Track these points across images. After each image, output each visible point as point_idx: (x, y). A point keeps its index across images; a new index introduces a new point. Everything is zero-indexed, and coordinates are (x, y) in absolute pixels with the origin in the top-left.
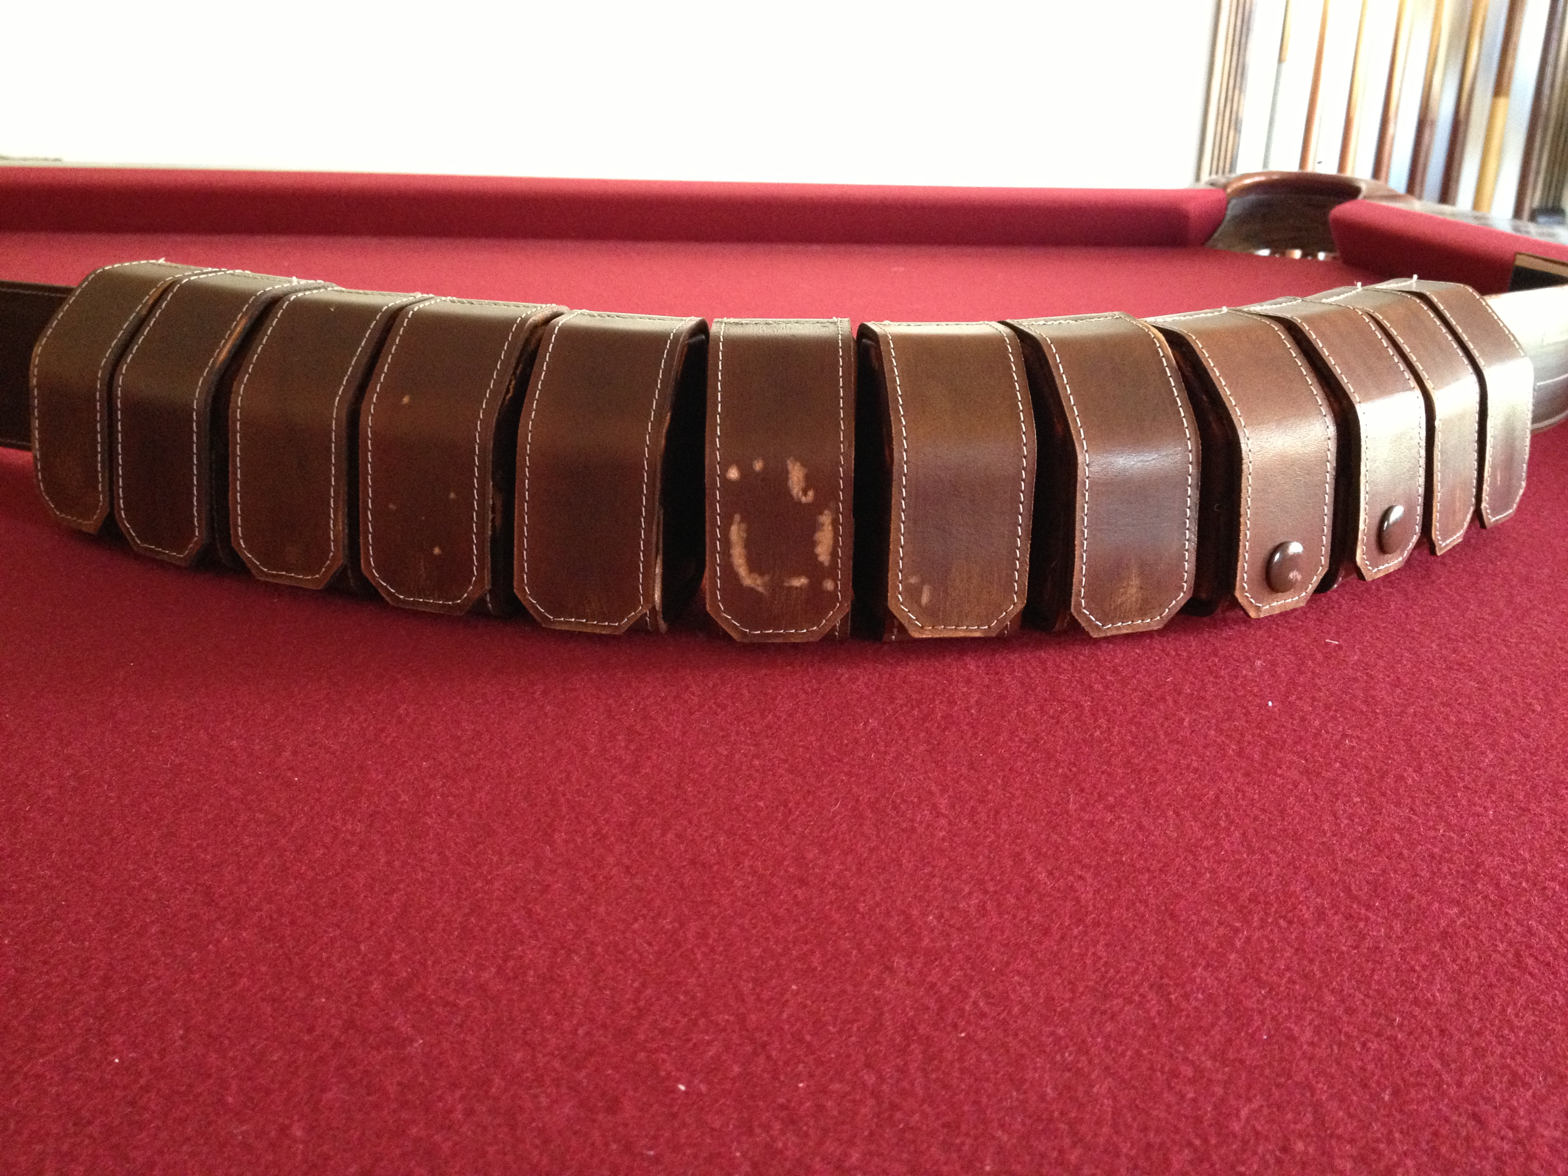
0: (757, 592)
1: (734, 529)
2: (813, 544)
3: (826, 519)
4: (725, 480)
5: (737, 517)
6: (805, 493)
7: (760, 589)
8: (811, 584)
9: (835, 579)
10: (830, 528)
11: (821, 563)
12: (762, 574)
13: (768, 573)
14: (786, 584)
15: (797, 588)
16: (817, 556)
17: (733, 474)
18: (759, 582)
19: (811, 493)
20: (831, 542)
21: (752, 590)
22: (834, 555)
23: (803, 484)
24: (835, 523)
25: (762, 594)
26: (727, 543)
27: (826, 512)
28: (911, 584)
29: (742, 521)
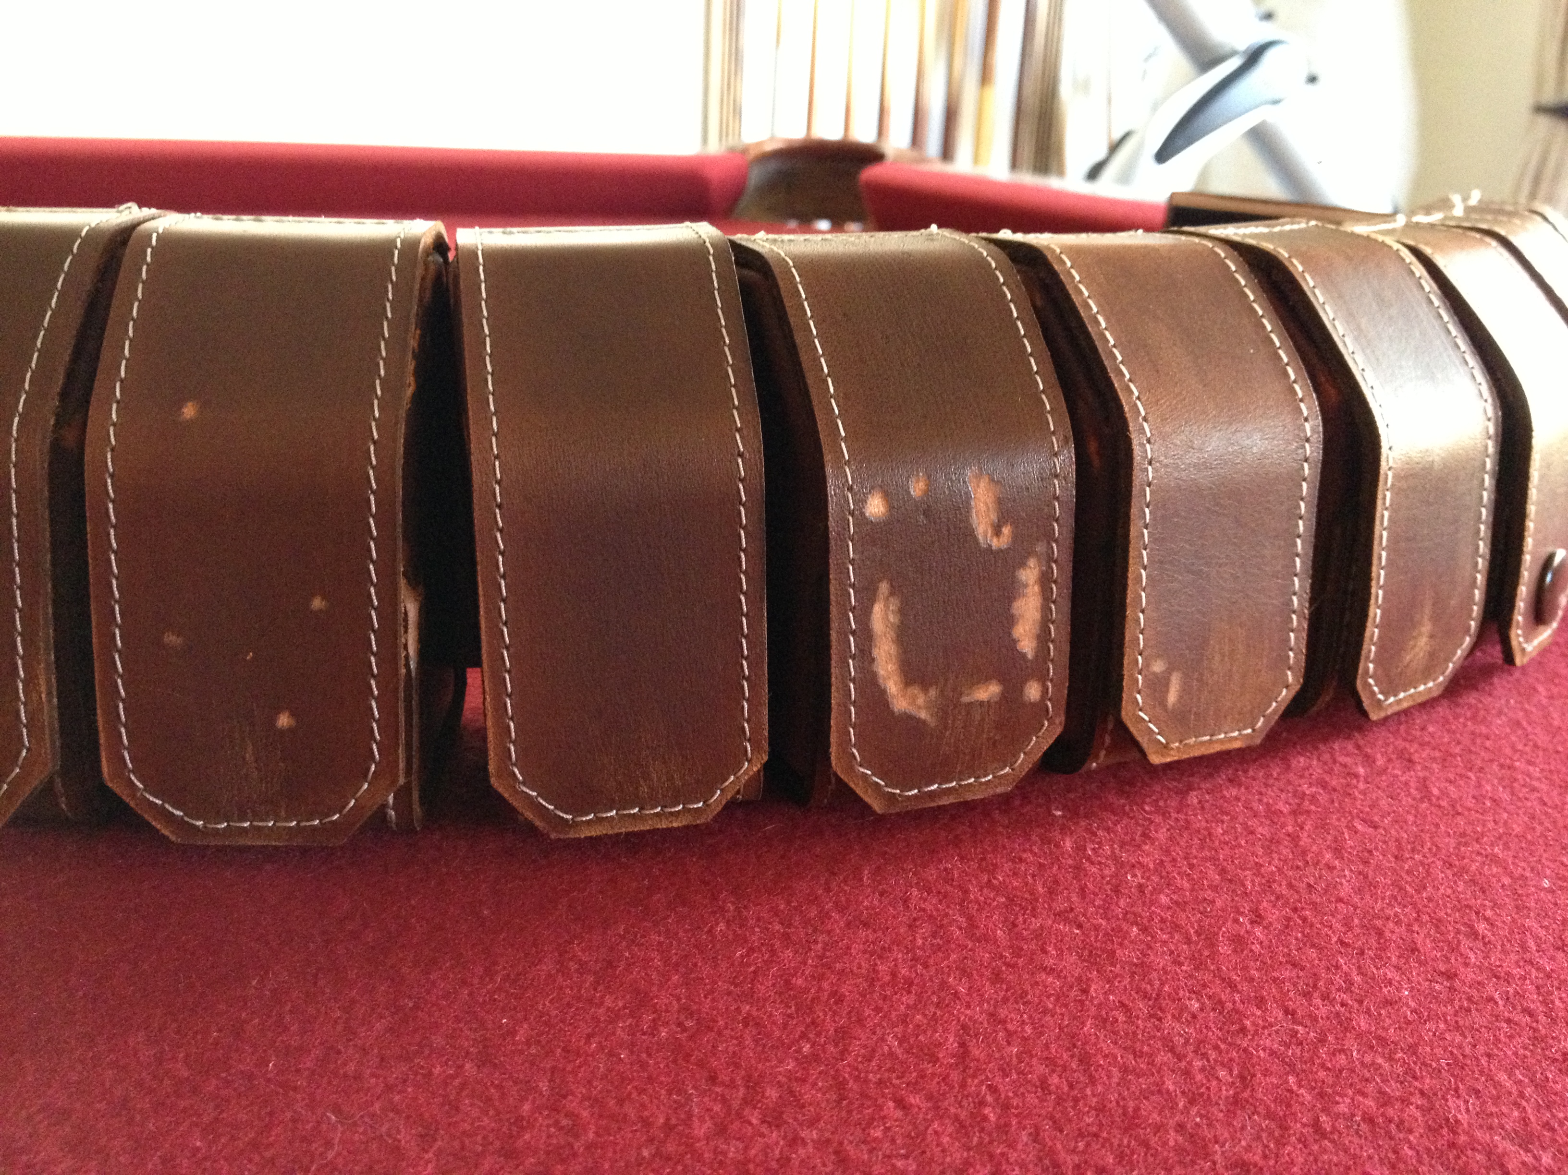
0: (919, 720)
1: (878, 609)
2: (1011, 620)
3: (1029, 574)
4: (862, 520)
5: (884, 587)
6: (997, 532)
7: (923, 715)
8: (1004, 696)
9: (1043, 678)
10: (1037, 588)
11: (1024, 656)
12: (925, 688)
13: (936, 683)
14: (965, 699)
15: (981, 704)
16: (1015, 642)
17: (875, 507)
18: (921, 701)
19: (1006, 530)
20: (1037, 616)
21: (908, 717)
22: (1043, 637)
23: (994, 517)
24: (1045, 580)
25: (924, 722)
26: (866, 636)
27: (1032, 562)
28: (1154, 673)
29: (892, 594)
